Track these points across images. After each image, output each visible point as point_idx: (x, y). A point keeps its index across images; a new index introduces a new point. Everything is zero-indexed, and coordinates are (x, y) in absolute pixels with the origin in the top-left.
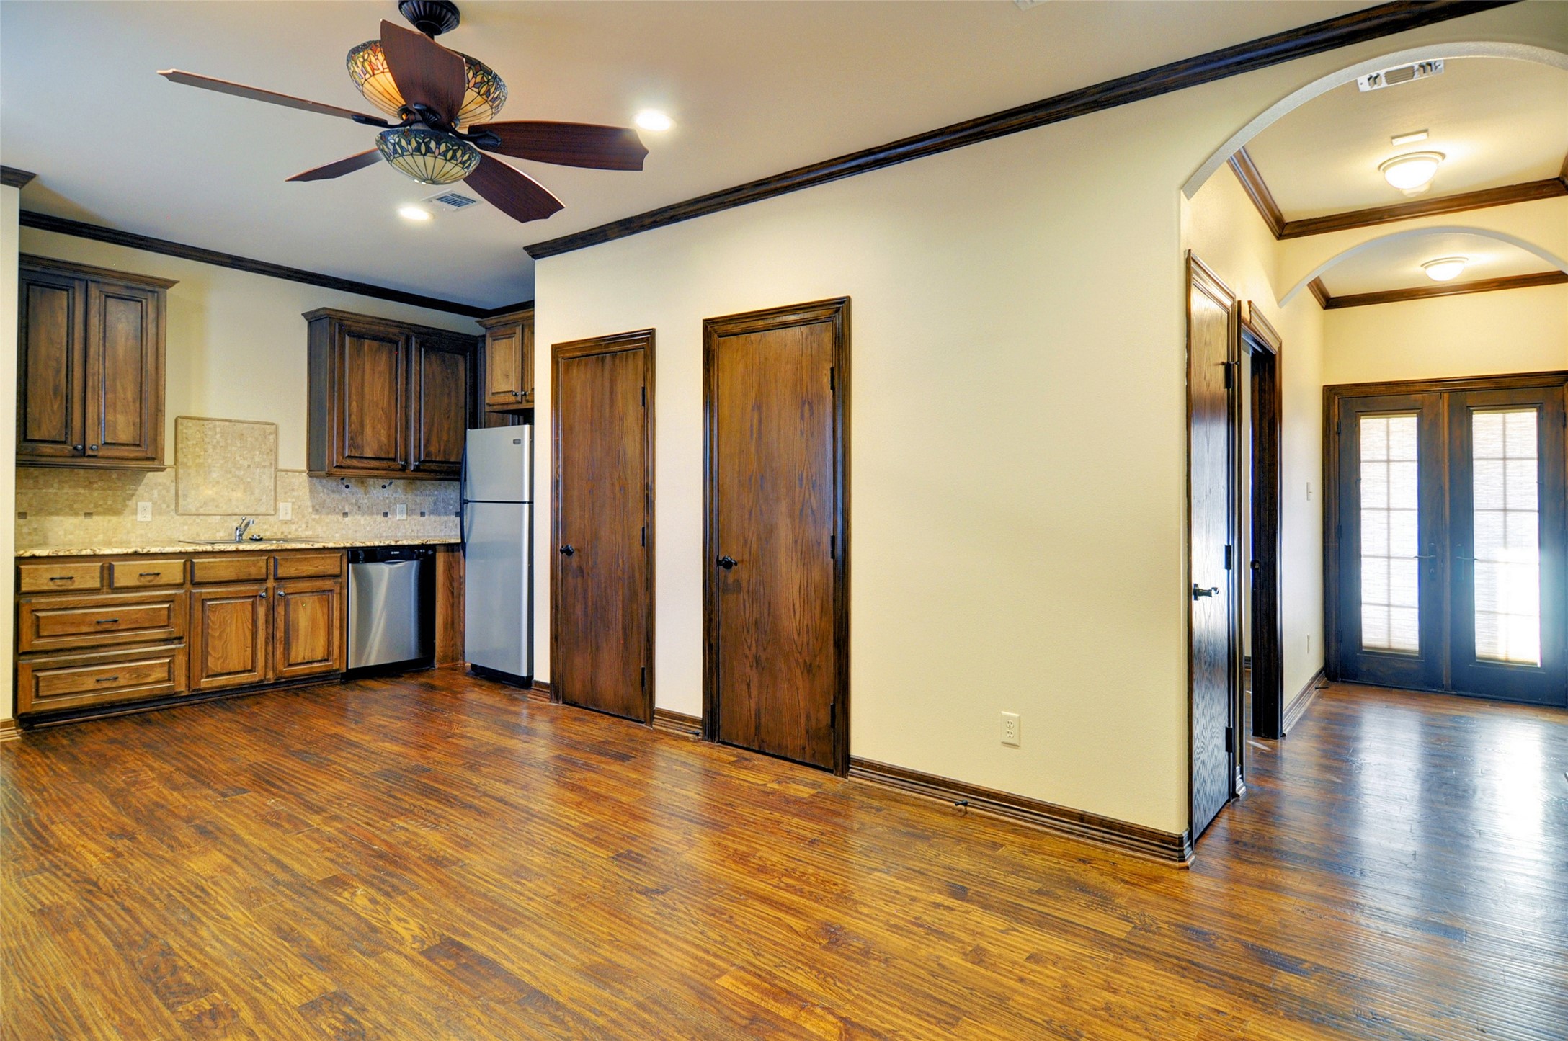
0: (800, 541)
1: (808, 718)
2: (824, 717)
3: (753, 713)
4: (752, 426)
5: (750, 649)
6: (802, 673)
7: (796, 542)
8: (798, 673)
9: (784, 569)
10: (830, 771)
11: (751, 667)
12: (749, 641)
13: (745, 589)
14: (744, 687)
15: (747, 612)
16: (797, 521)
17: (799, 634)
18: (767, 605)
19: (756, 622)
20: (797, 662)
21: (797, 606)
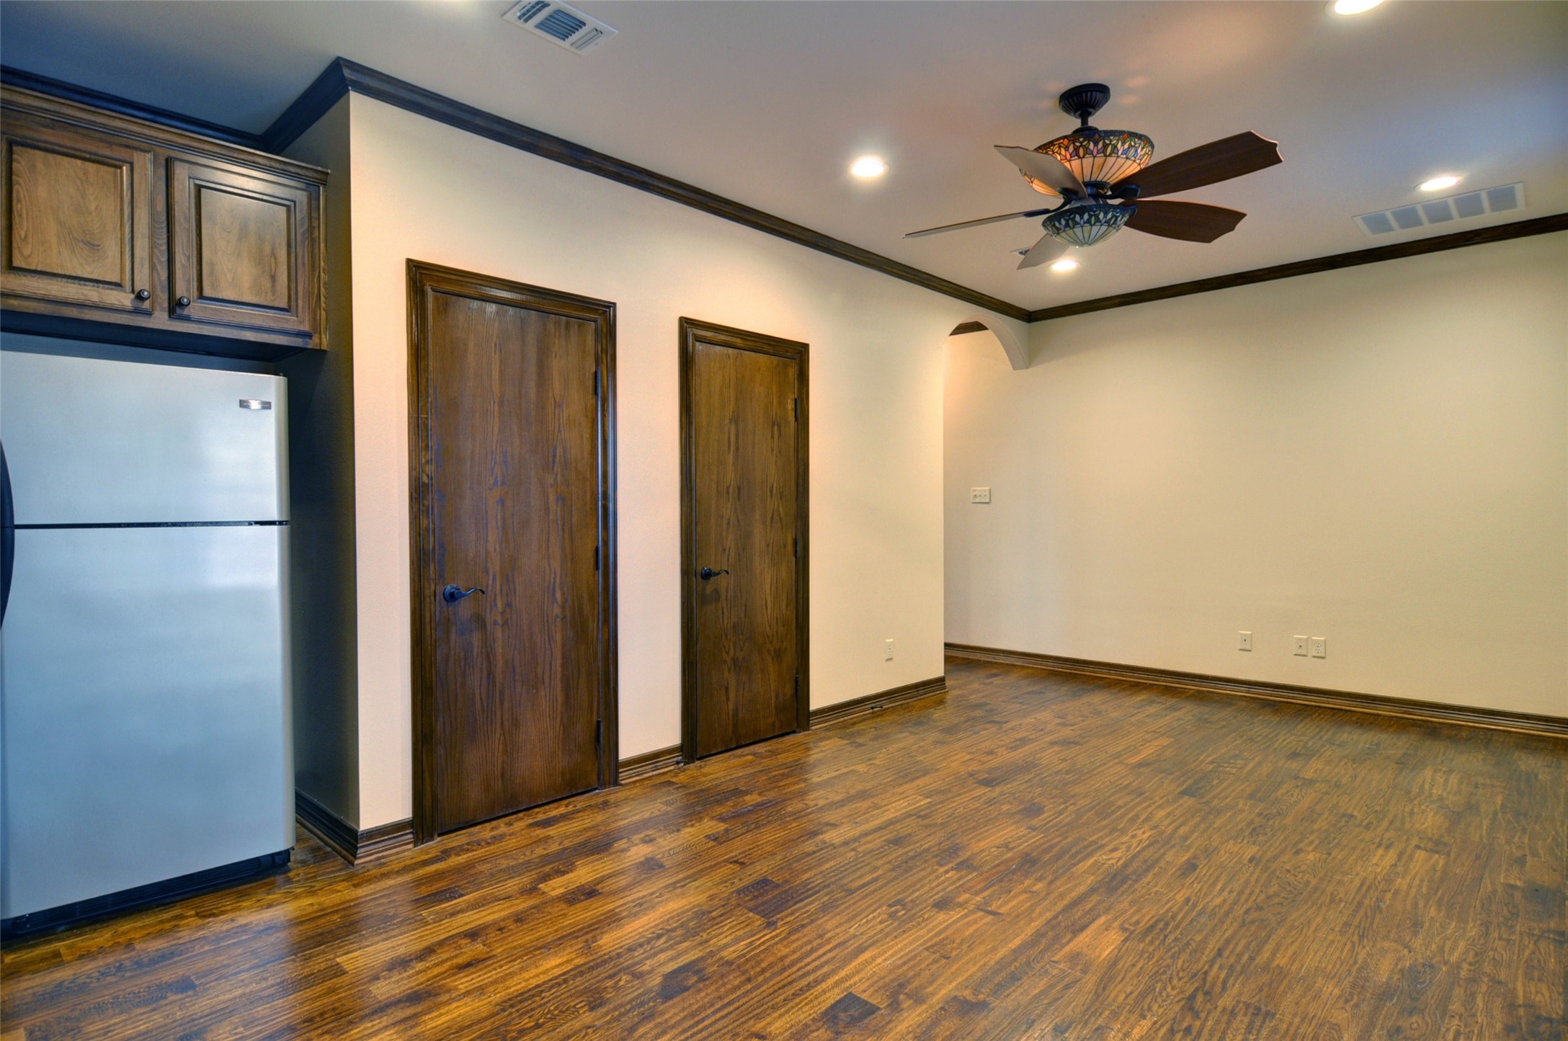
0: (771, 545)
1: (777, 696)
2: (789, 689)
3: (731, 713)
4: (729, 438)
5: (728, 653)
6: (773, 659)
7: (768, 546)
8: (769, 659)
9: (758, 571)
10: (794, 732)
11: (729, 670)
12: (727, 647)
13: (723, 597)
14: (723, 692)
15: (726, 617)
16: (769, 527)
17: (770, 626)
18: (744, 607)
19: (734, 626)
20: (769, 651)
21: (769, 602)
